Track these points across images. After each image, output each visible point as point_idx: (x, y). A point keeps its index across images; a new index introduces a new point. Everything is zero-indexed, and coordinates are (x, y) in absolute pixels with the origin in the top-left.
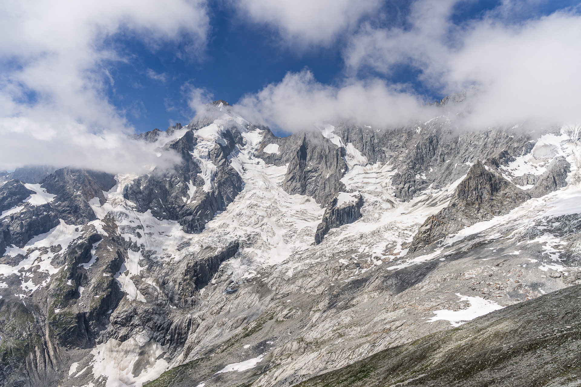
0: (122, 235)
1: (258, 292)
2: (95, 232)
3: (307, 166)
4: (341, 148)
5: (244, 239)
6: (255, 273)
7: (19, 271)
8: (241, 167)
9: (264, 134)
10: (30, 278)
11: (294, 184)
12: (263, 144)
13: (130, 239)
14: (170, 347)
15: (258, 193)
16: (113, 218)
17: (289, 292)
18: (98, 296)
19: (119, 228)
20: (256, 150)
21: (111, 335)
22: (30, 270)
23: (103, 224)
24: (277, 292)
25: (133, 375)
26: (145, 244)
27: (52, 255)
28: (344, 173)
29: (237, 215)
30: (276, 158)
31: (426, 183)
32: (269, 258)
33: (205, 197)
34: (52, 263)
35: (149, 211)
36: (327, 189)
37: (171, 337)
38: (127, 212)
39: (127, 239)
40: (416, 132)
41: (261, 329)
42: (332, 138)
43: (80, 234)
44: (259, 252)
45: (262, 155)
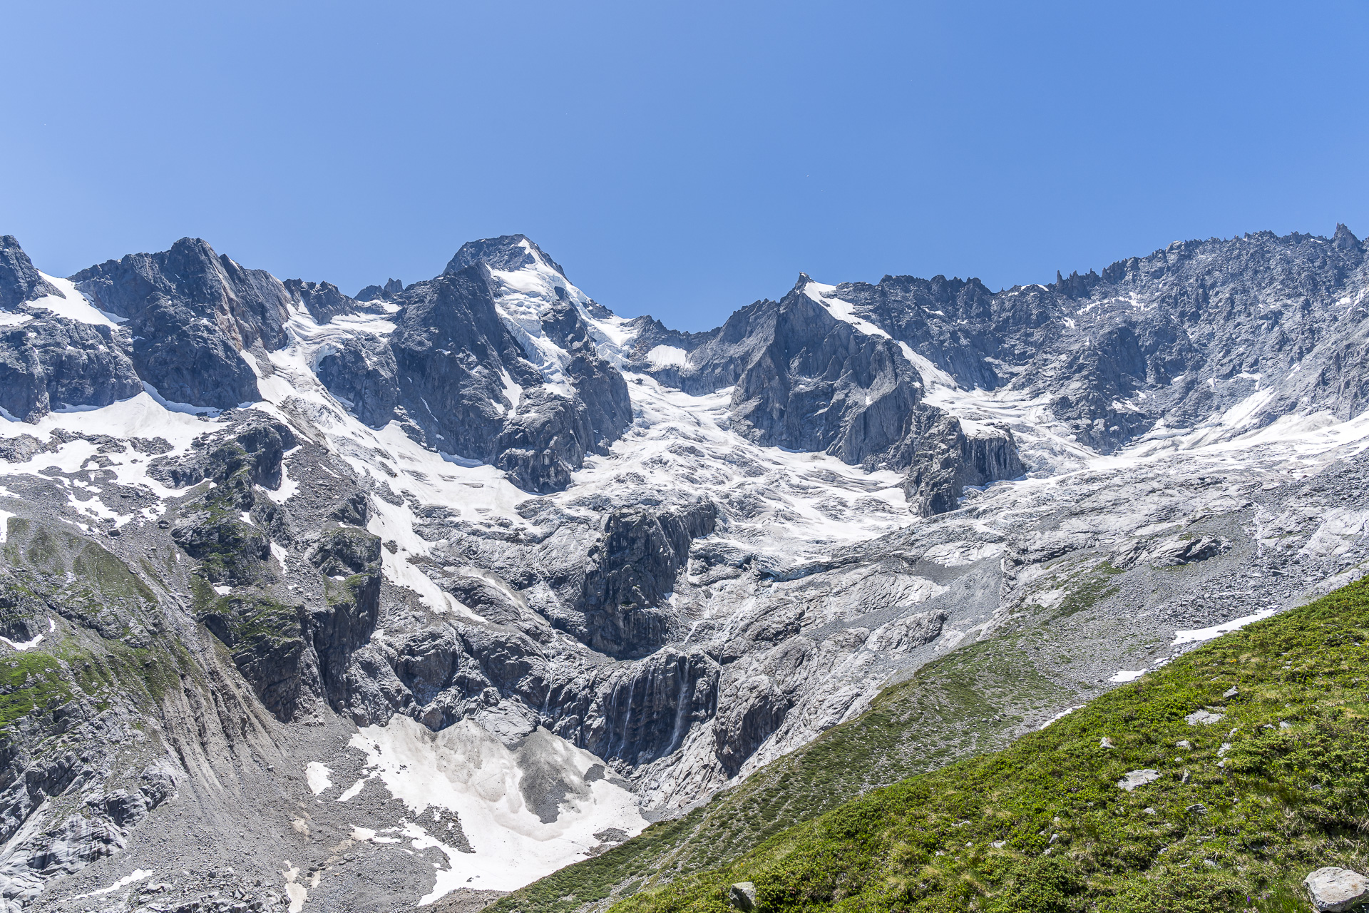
0: (342, 456)
3: (797, 383)
7: (43, 473)
9: (637, 327)
12: (643, 345)
13: (367, 472)
14: (606, 751)
15: (681, 430)
16: (304, 412)
18: (340, 579)
19: (328, 439)
20: (628, 356)
21: (396, 702)
22: (81, 477)
23: (286, 414)
26: (413, 492)
27: (141, 457)
28: (923, 390)
30: (685, 375)
31: (1144, 417)
33: (561, 405)
34: (151, 474)
35: (396, 423)
36: (874, 430)
37: (609, 720)
38: (337, 411)
39: (359, 470)
40: (1064, 327)
42: (855, 323)
45: (648, 366)
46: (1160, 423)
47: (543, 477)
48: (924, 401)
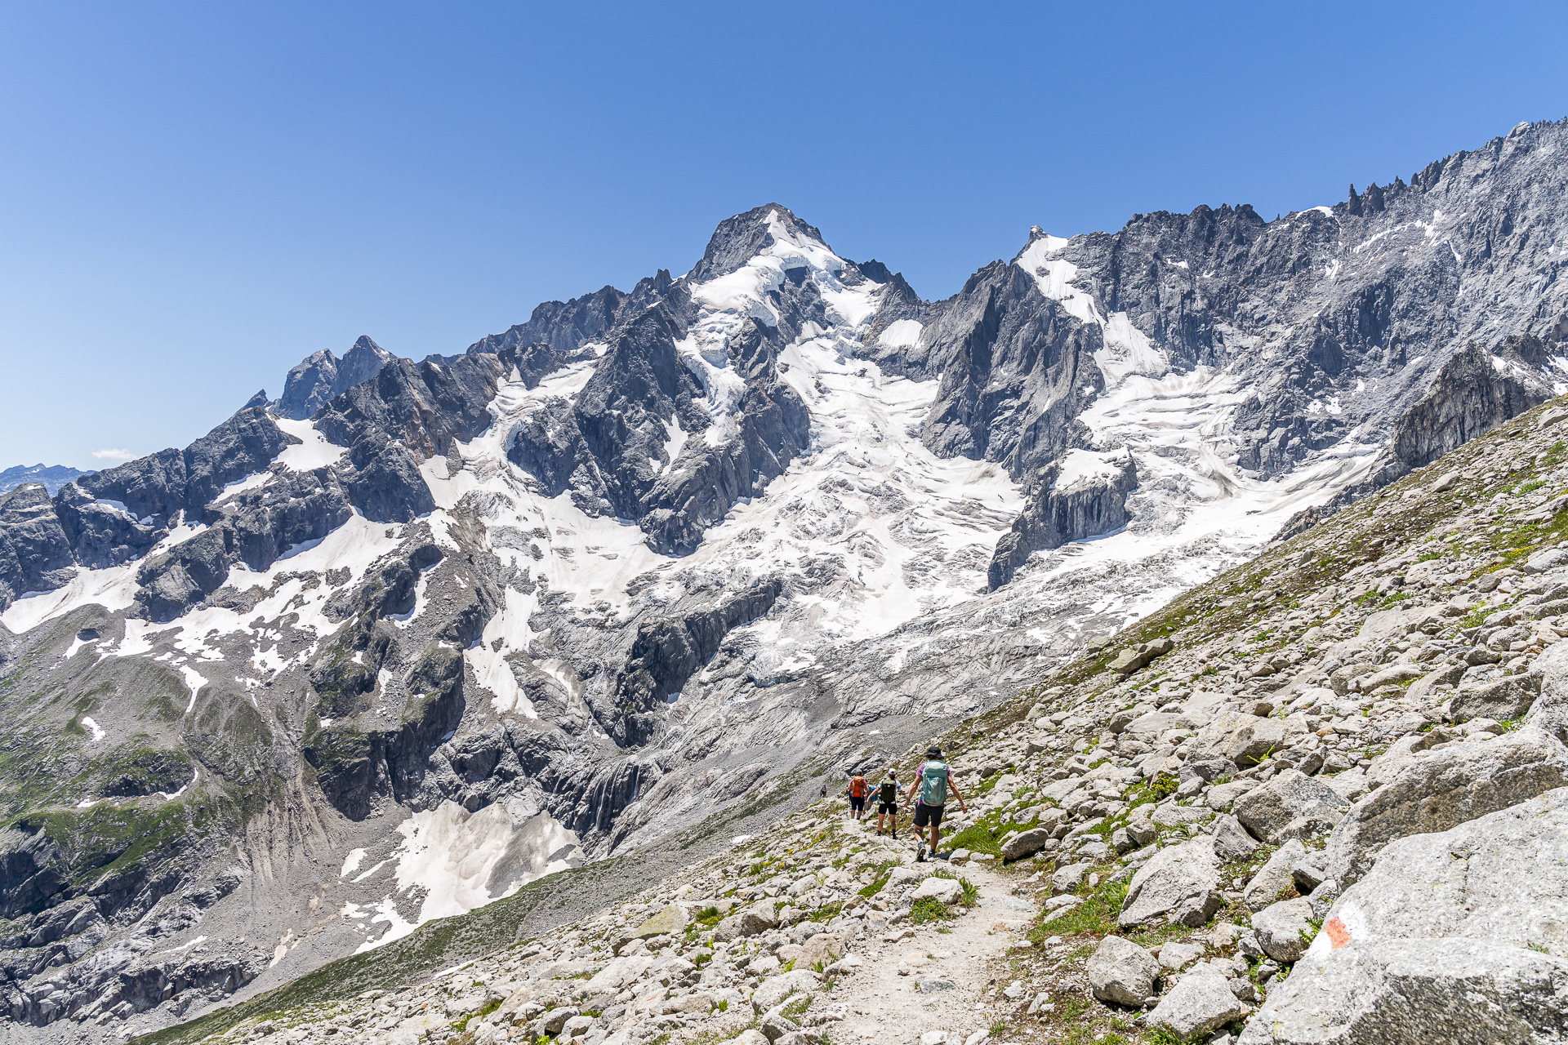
0: (494, 550)
1: (806, 709)
2: (429, 539)
3: (992, 379)
4: (1091, 325)
5: (798, 570)
6: (812, 658)
7: (252, 626)
8: (814, 382)
9: (883, 296)
10: (274, 642)
11: (953, 429)
12: (879, 322)
13: (514, 561)
14: (584, 833)
15: (851, 453)
16: (477, 507)
17: (882, 709)
18: (421, 696)
19: (488, 533)
20: (861, 339)
21: (447, 791)
22: (274, 624)
23: (452, 520)
24: (849, 709)
25: (489, 893)
26: (548, 576)
27: (326, 591)
28: (1092, 398)
29: (789, 509)
30: (912, 359)
31: (1340, 424)
32: (857, 622)
33: (707, 459)
34: (326, 610)
35: (567, 493)
37: (590, 809)
38: (511, 494)
39: (506, 562)
40: (1322, 276)
41: (786, 799)
42: (1066, 298)
43: (394, 543)
44: (831, 605)
45: (876, 351)
46: (1353, 433)
47: (677, 538)
48: (1082, 417)
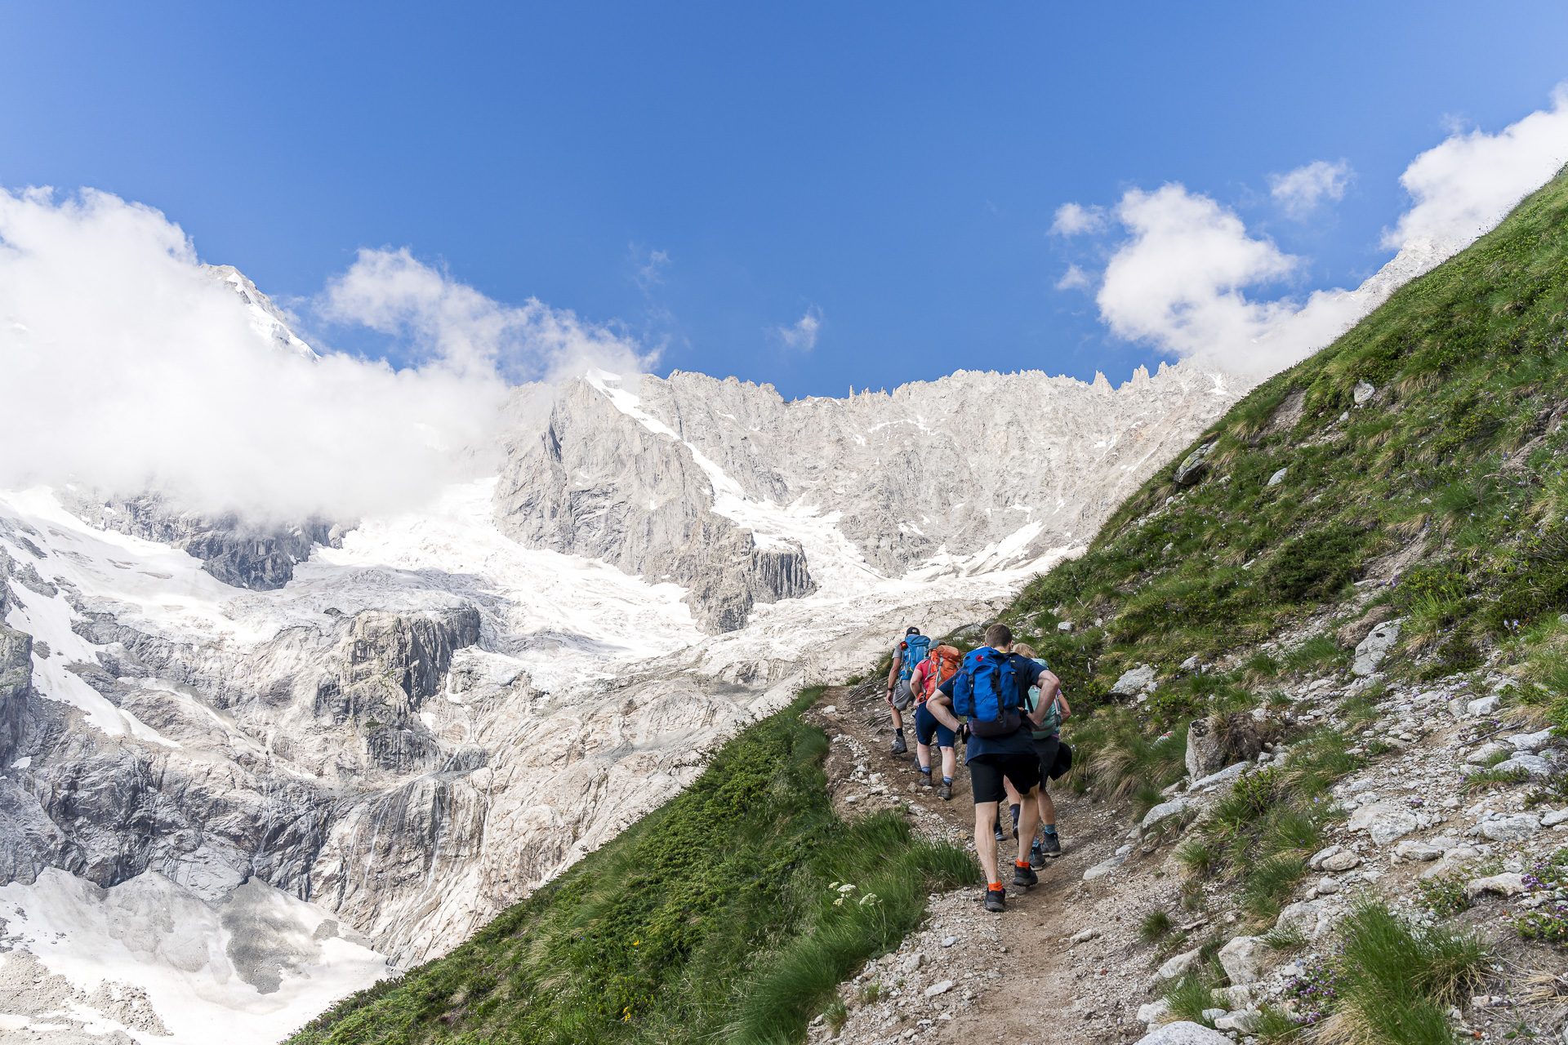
3: (575, 478)
11: (535, 522)
14: (340, 903)
21: (48, 853)
25: (253, 986)
26: (71, 580)
28: (713, 497)
31: (927, 541)
36: (659, 537)
40: (855, 444)
42: (640, 419)
46: (942, 549)
47: (256, 569)
48: (713, 509)
